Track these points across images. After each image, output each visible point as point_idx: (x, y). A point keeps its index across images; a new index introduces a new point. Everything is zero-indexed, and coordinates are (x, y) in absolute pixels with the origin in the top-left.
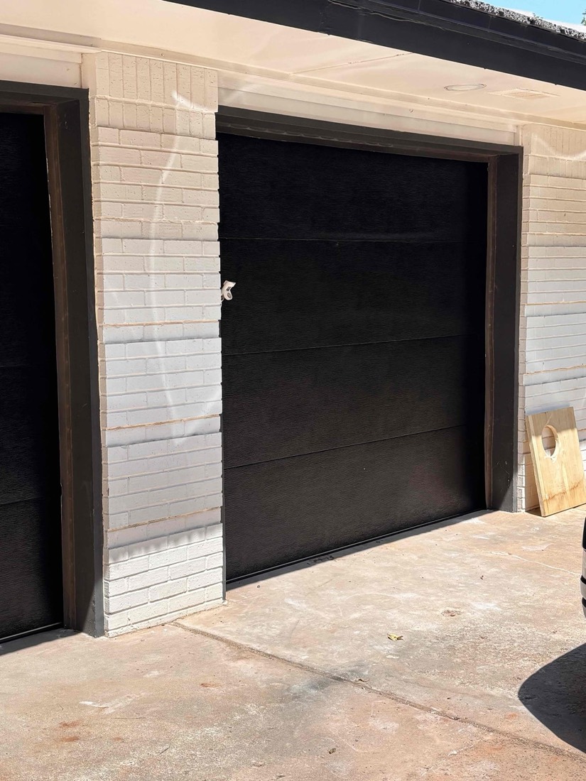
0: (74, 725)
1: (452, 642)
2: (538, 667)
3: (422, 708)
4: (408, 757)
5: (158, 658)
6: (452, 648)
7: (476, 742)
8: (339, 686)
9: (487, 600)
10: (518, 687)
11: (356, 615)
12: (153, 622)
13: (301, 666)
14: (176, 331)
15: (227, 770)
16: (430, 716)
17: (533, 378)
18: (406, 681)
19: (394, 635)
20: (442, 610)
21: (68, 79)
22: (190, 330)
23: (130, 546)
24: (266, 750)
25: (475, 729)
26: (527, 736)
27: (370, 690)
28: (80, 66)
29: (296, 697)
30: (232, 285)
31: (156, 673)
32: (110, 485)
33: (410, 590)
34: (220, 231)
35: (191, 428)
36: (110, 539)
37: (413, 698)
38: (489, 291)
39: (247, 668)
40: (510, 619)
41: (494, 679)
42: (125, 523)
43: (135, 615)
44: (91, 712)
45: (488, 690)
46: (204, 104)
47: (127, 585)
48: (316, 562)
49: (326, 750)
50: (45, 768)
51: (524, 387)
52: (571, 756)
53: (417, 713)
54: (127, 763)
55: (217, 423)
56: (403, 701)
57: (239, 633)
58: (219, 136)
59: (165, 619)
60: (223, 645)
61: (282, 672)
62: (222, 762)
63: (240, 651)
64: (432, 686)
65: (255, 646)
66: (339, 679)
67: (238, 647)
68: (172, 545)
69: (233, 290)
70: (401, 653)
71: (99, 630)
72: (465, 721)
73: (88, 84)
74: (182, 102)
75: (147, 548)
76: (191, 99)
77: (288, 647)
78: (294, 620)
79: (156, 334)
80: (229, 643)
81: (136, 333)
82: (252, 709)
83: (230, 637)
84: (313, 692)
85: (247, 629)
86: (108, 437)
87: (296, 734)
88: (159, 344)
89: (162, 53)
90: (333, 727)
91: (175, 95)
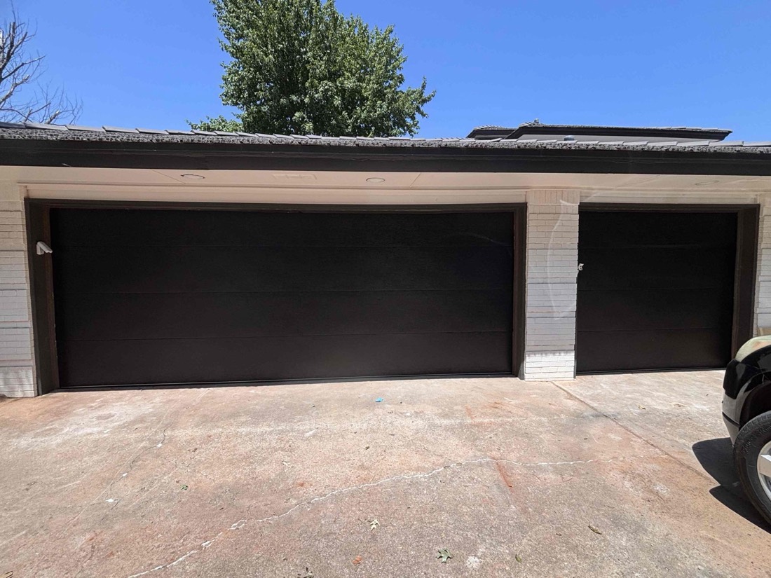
0: (499, 404)
1: (671, 416)
2: (714, 438)
3: (638, 436)
4: (618, 451)
5: (539, 391)
6: (670, 419)
7: (656, 456)
8: (604, 419)
9: (704, 405)
10: (695, 442)
11: (629, 396)
12: (543, 380)
13: (592, 408)
14: (556, 280)
15: (541, 432)
16: (640, 440)
17: (762, 310)
18: (636, 425)
19: (642, 407)
20: (674, 403)
21: (521, 200)
22: (563, 281)
23: (534, 352)
24: (560, 431)
25: (659, 452)
26: (686, 463)
27: (617, 423)
28: (526, 195)
29: (583, 417)
30: (582, 265)
31: (535, 396)
32: (528, 331)
33: (664, 392)
34: (578, 246)
35: (562, 315)
36: (527, 348)
37: (636, 432)
38: (737, 269)
39: (570, 403)
40: (712, 415)
41: (685, 436)
42: (533, 344)
43: (537, 376)
44: (506, 401)
45: (677, 439)
46: (573, 203)
47: (533, 365)
48: (624, 373)
49: (584, 437)
50: (482, 413)
51: (757, 314)
52: (706, 478)
53: (633, 437)
54: (509, 420)
55: (574, 314)
56: (630, 431)
57: (574, 391)
58: (580, 213)
59: (547, 380)
60: (565, 393)
61: (583, 407)
62: (541, 429)
63: (571, 397)
64: (648, 430)
65: (578, 397)
66: (606, 416)
67: (571, 395)
68: (558, 354)
69: (583, 267)
70: (641, 414)
71: (522, 378)
72: (657, 447)
73: (527, 201)
74: (564, 203)
75: (542, 354)
76: (568, 201)
77: (591, 400)
78: (600, 391)
79: (548, 282)
80: (568, 393)
81: (541, 281)
82: (563, 416)
83: (569, 391)
84: (591, 417)
85: (578, 390)
86: (527, 315)
87: (574, 429)
88: (549, 285)
89: (555, 188)
90: (592, 431)
91: (561, 201)
